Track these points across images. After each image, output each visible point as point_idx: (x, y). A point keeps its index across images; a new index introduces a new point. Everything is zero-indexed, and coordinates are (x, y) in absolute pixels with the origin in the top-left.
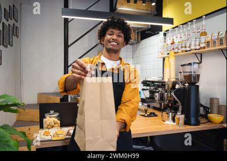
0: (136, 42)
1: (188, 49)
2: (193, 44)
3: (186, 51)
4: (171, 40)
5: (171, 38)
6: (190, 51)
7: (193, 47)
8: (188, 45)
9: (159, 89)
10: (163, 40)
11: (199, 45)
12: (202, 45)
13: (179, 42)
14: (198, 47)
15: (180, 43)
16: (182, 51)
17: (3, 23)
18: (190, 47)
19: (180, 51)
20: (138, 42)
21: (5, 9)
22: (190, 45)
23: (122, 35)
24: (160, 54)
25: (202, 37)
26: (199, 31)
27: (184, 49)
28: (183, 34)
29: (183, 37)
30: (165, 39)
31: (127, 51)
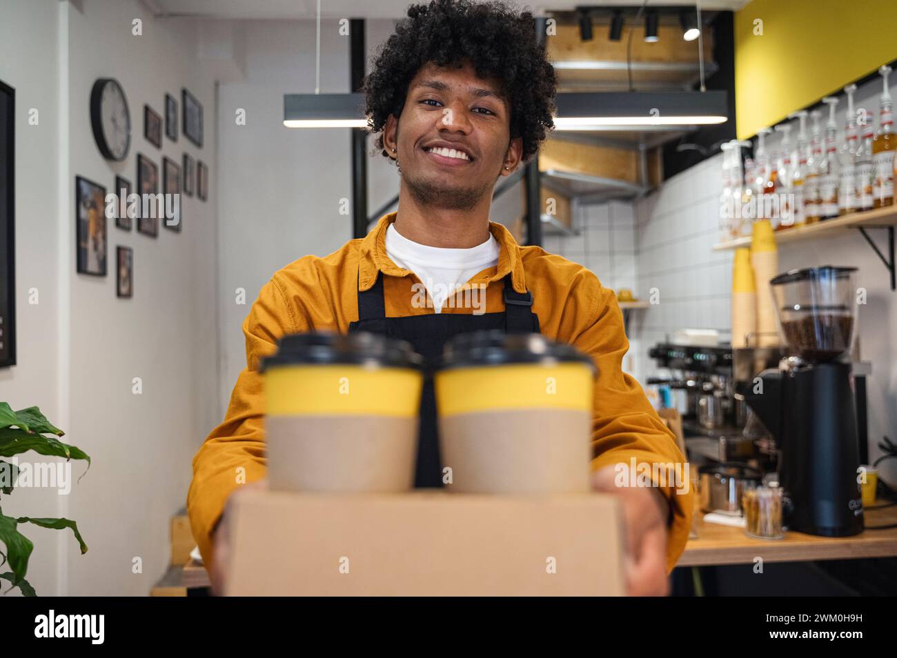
0: (643, 190)
1: (830, 210)
2: (847, 188)
3: (823, 218)
4: (768, 174)
5: (768, 169)
6: (835, 216)
7: (847, 202)
8: (828, 194)
9: (715, 379)
10: (736, 178)
11: (870, 192)
12: (882, 192)
13: (795, 183)
14: (866, 201)
15: (800, 188)
16: (809, 220)
17: (140, 157)
18: (835, 200)
19: (801, 218)
20: (653, 189)
21: (147, 109)
22: (837, 191)
23: (499, 105)
24: (726, 232)
25: (881, 156)
26: (869, 130)
27: (814, 211)
28: (809, 149)
29: (810, 161)
30: (744, 170)
31: (611, 228)
